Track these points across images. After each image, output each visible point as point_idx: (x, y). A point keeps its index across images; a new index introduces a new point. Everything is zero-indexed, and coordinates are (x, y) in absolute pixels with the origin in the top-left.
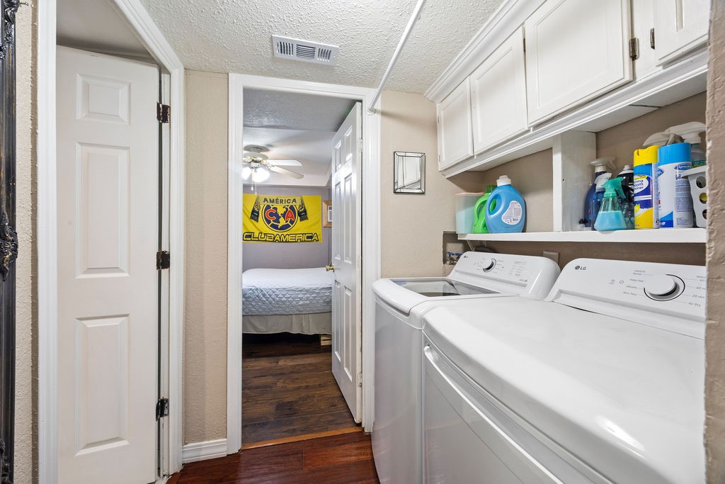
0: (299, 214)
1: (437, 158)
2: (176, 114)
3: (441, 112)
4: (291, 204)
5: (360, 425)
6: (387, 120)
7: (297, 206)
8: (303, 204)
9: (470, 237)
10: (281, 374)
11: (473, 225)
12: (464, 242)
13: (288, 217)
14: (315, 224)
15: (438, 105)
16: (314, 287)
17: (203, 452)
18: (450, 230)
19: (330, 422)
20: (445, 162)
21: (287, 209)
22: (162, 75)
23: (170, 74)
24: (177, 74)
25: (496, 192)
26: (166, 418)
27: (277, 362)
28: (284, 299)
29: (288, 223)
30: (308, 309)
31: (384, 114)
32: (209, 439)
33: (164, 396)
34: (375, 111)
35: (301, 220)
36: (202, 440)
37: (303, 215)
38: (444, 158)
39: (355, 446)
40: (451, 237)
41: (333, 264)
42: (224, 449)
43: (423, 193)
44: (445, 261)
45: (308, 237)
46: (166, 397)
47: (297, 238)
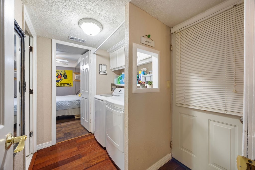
0: (64, 77)
1: (110, 66)
2: (35, 49)
3: (111, 56)
4: (60, 73)
5: (91, 132)
6: (97, 56)
7: (63, 73)
8: (65, 73)
9: (117, 85)
10: (63, 127)
11: (118, 82)
12: (116, 86)
13: (59, 77)
14: (70, 80)
15: (110, 54)
16: (73, 100)
17: (43, 146)
18: (113, 83)
19: (82, 134)
20: (112, 67)
21: (58, 74)
22: (30, 38)
23: (33, 38)
24: (35, 38)
25: (122, 75)
26: (32, 137)
27: (61, 125)
28: (62, 105)
29: (59, 79)
30: (71, 107)
31: (97, 54)
32: (45, 142)
33: (31, 131)
34: (95, 54)
35: (65, 79)
36: (43, 143)
37: (65, 77)
38: (111, 67)
39: (89, 136)
40: (113, 85)
41: (81, 92)
42: (51, 144)
43: (106, 74)
44: (112, 91)
45: (67, 85)
46: (32, 131)
47: (63, 85)
